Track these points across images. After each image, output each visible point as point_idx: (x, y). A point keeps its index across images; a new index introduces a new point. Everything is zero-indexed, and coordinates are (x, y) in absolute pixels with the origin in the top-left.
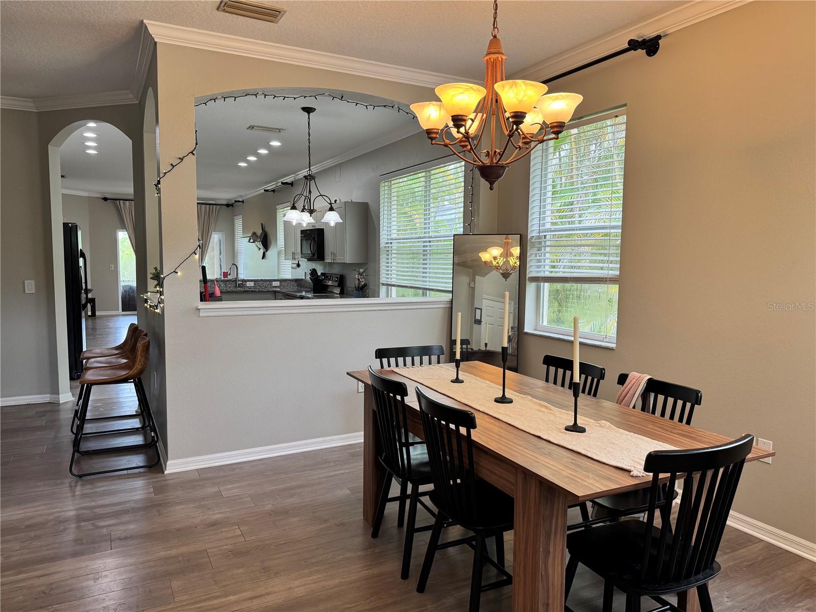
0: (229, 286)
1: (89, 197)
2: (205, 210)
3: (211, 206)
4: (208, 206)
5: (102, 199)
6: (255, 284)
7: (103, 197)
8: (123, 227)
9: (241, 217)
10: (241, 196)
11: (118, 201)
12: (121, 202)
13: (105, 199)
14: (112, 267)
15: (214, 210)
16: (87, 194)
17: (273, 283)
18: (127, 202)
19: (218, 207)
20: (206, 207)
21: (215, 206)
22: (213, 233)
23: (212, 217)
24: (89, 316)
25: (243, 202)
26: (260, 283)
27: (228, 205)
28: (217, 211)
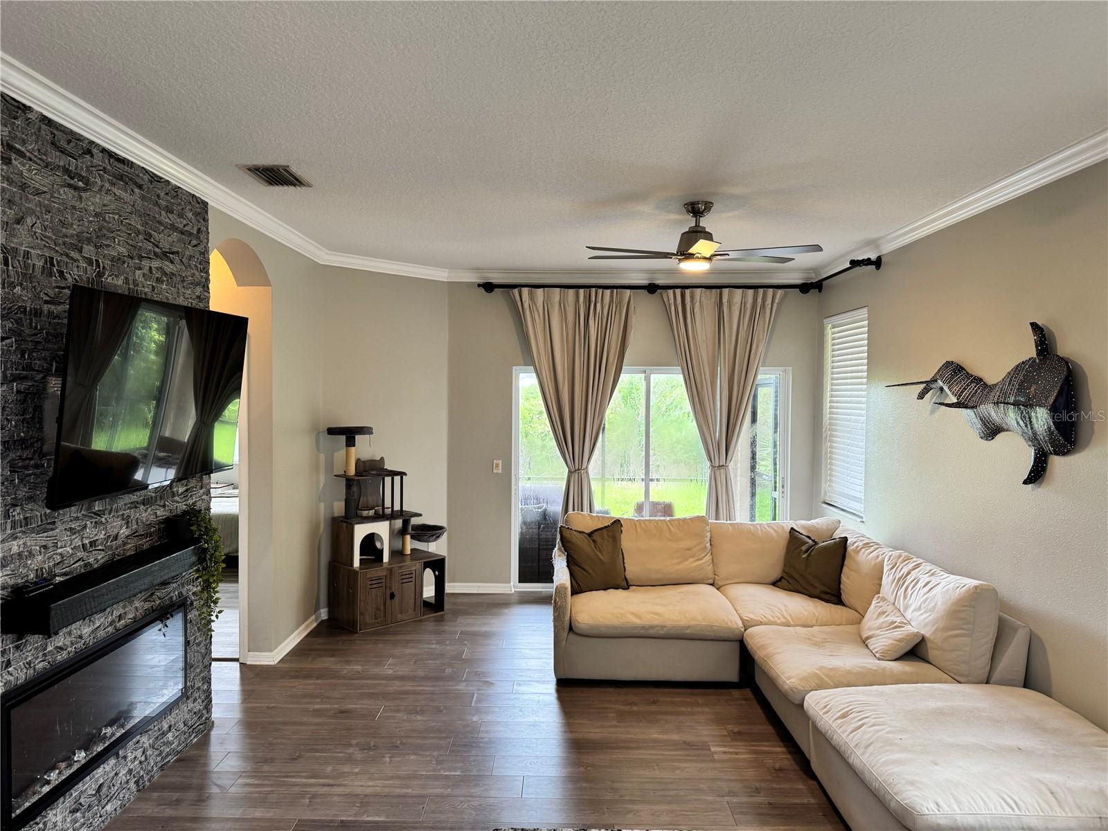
1: (451, 284)
2: (743, 303)
3: (761, 291)
4: (750, 292)
5: (479, 285)
7: (482, 281)
8: (528, 359)
10: (873, 243)
11: (516, 291)
12: (525, 291)
13: (489, 287)
14: (497, 465)
15: (769, 301)
16: (446, 274)
18: (540, 291)
19: (780, 292)
20: (744, 296)
21: (770, 291)
22: (761, 369)
23: (761, 322)
24: (426, 604)
25: (878, 263)
27: (805, 288)
28: (775, 305)
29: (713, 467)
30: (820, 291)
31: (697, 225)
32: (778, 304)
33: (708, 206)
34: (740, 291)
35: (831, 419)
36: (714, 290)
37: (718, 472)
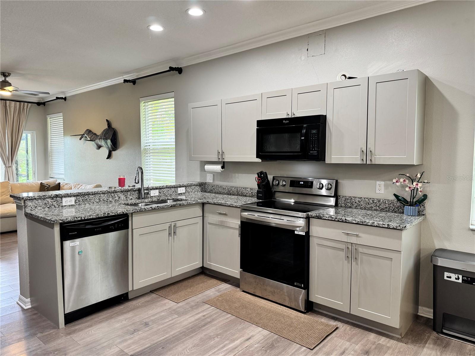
0: (131, 197)
2: (15, 107)
3: (22, 103)
4: (18, 103)
6: (160, 193)
9: (61, 114)
10: (63, 93)
15: (26, 107)
17: (179, 189)
19: (30, 104)
20: (15, 104)
21: (26, 104)
22: (24, 131)
23: (23, 114)
25: (65, 99)
26: (165, 190)
27: (39, 104)
28: (28, 109)
29: (6, 167)
30: (44, 106)
31: (5, 79)
32: (29, 108)
33: (9, 75)
34: (14, 102)
35: (51, 149)
36: (2, 101)
37: (8, 169)
